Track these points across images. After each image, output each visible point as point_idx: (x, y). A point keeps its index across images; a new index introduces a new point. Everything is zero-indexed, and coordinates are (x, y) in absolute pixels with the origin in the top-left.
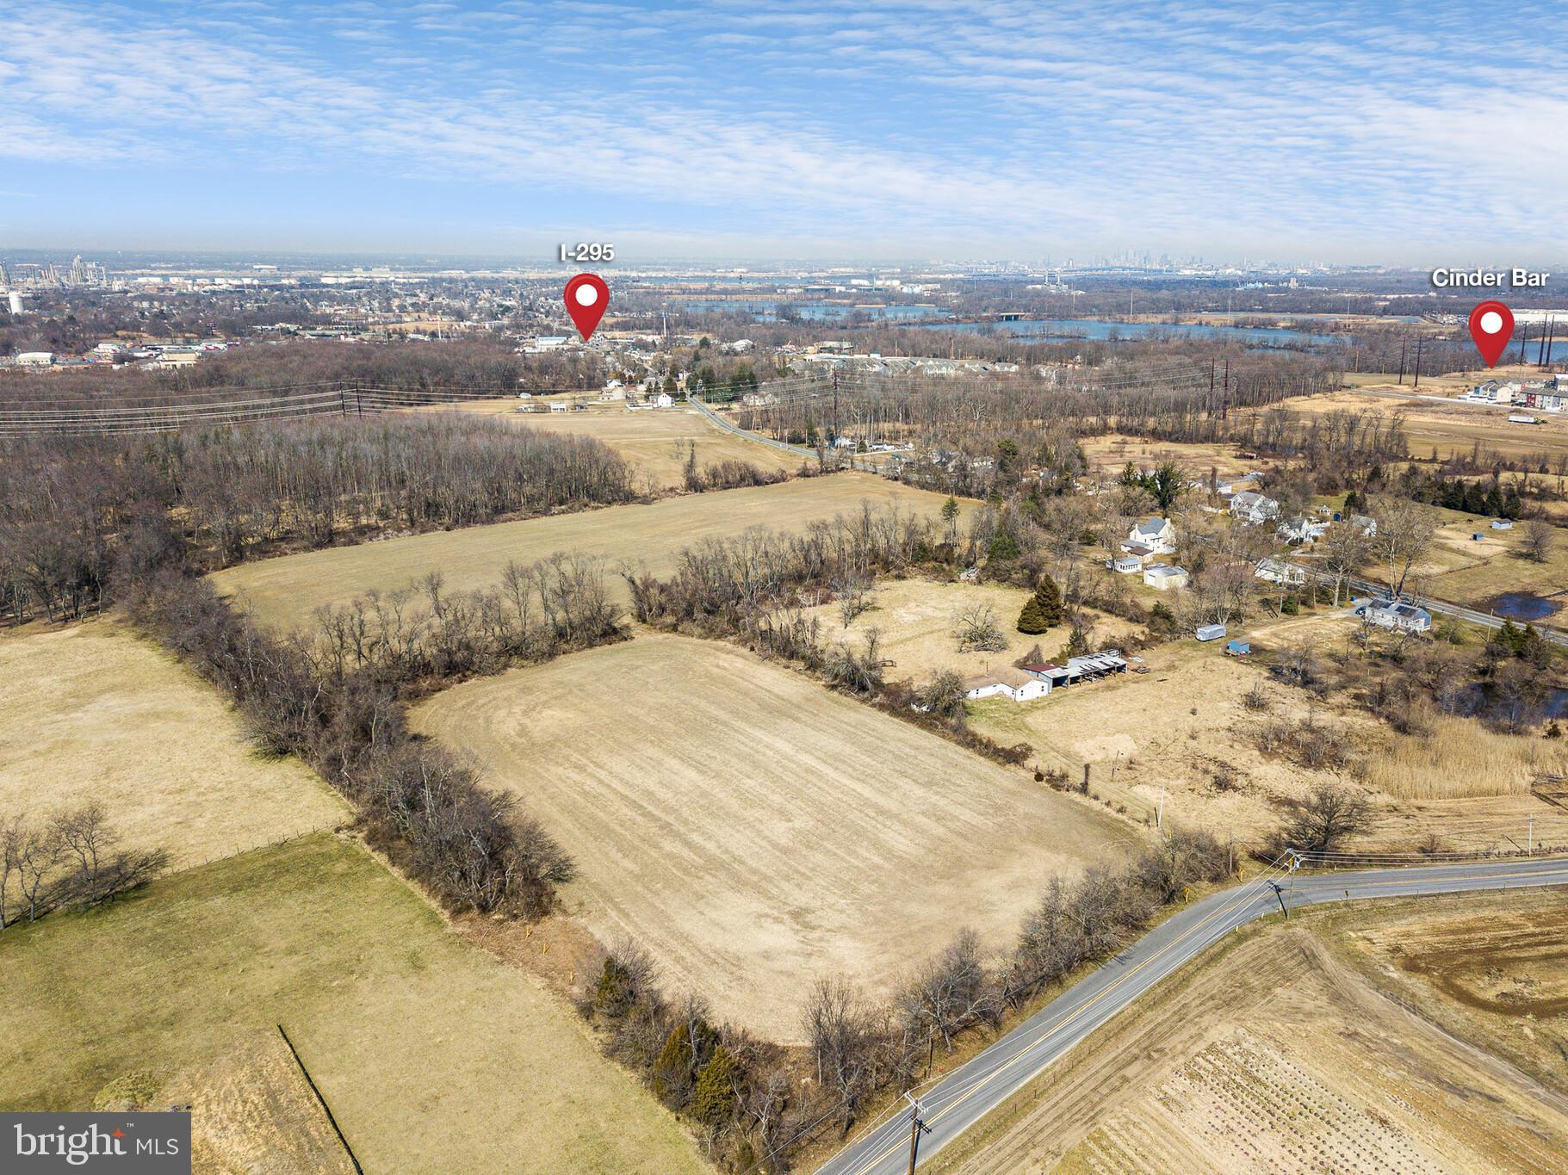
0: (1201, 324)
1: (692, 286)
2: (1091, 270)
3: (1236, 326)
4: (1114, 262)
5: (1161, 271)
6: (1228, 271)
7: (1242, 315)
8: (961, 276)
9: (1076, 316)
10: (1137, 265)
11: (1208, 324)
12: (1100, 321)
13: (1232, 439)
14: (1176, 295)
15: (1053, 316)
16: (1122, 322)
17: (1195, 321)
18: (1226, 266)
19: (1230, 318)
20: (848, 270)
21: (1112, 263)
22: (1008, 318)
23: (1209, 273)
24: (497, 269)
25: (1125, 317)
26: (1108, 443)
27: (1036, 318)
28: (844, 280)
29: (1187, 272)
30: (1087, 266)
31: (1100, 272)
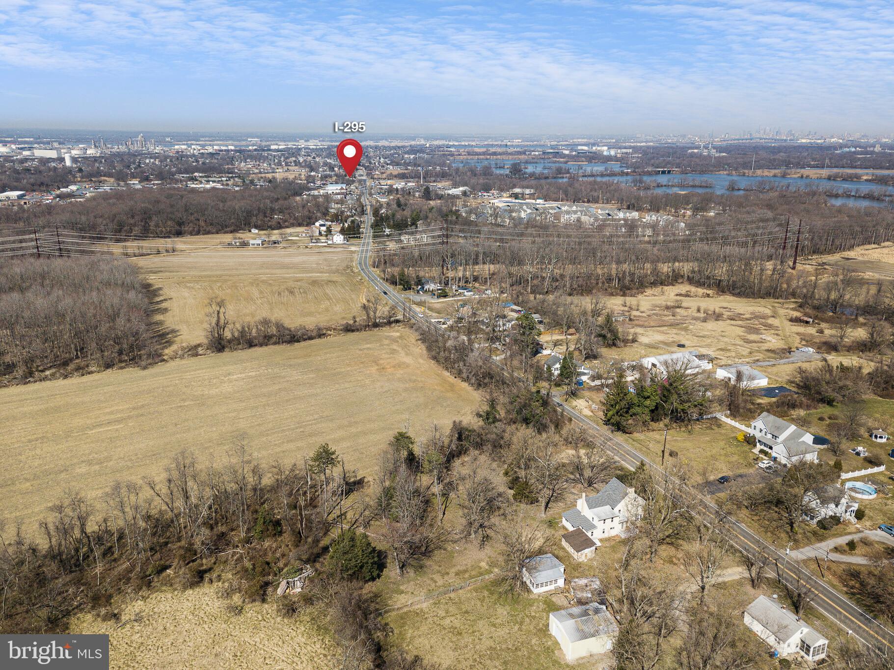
0: (802, 177)
1: (477, 150)
2: (738, 140)
3: (829, 178)
4: (755, 135)
5: (786, 140)
6: (833, 140)
7: (835, 170)
8: (652, 144)
9: (712, 171)
10: (771, 136)
11: (807, 177)
12: (728, 175)
13: (794, 295)
14: (789, 157)
15: (695, 171)
16: (744, 175)
17: (799, 175)
18: (832, 137)
19: (825, 172)
20: (583, 140)
21: (754, 135)
22: (663, 172)
23: (819, 141)
24: (377, 140)
25: (746, 171)
26: (672, 295)
27: (684, 172)
28: (572, 146)
29: (804, 141)
30: (737, 137)
31: (744, 141)
